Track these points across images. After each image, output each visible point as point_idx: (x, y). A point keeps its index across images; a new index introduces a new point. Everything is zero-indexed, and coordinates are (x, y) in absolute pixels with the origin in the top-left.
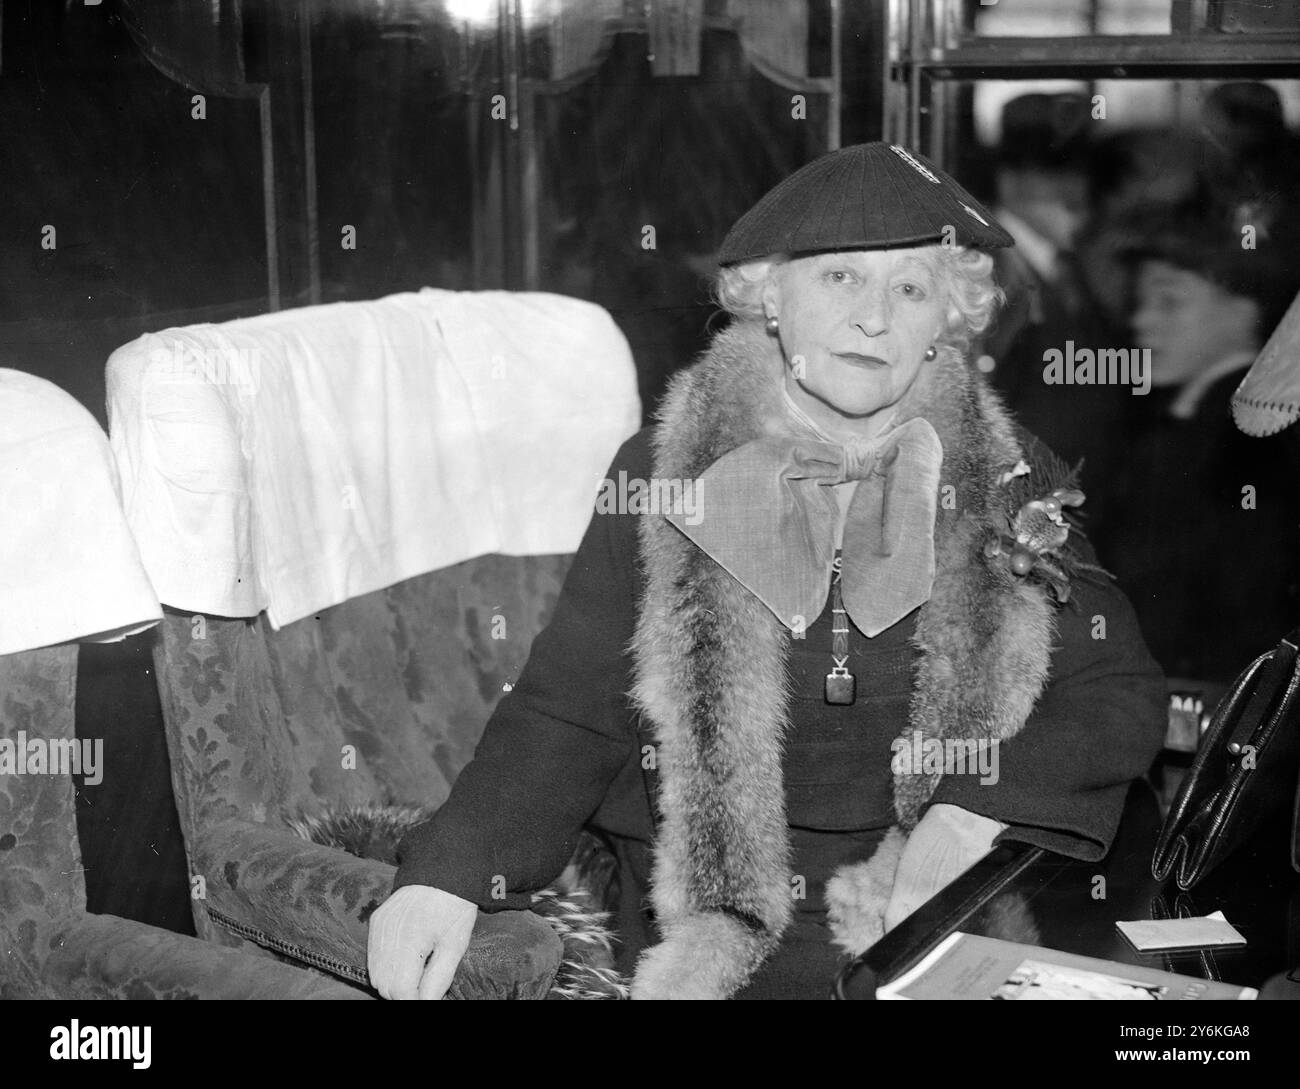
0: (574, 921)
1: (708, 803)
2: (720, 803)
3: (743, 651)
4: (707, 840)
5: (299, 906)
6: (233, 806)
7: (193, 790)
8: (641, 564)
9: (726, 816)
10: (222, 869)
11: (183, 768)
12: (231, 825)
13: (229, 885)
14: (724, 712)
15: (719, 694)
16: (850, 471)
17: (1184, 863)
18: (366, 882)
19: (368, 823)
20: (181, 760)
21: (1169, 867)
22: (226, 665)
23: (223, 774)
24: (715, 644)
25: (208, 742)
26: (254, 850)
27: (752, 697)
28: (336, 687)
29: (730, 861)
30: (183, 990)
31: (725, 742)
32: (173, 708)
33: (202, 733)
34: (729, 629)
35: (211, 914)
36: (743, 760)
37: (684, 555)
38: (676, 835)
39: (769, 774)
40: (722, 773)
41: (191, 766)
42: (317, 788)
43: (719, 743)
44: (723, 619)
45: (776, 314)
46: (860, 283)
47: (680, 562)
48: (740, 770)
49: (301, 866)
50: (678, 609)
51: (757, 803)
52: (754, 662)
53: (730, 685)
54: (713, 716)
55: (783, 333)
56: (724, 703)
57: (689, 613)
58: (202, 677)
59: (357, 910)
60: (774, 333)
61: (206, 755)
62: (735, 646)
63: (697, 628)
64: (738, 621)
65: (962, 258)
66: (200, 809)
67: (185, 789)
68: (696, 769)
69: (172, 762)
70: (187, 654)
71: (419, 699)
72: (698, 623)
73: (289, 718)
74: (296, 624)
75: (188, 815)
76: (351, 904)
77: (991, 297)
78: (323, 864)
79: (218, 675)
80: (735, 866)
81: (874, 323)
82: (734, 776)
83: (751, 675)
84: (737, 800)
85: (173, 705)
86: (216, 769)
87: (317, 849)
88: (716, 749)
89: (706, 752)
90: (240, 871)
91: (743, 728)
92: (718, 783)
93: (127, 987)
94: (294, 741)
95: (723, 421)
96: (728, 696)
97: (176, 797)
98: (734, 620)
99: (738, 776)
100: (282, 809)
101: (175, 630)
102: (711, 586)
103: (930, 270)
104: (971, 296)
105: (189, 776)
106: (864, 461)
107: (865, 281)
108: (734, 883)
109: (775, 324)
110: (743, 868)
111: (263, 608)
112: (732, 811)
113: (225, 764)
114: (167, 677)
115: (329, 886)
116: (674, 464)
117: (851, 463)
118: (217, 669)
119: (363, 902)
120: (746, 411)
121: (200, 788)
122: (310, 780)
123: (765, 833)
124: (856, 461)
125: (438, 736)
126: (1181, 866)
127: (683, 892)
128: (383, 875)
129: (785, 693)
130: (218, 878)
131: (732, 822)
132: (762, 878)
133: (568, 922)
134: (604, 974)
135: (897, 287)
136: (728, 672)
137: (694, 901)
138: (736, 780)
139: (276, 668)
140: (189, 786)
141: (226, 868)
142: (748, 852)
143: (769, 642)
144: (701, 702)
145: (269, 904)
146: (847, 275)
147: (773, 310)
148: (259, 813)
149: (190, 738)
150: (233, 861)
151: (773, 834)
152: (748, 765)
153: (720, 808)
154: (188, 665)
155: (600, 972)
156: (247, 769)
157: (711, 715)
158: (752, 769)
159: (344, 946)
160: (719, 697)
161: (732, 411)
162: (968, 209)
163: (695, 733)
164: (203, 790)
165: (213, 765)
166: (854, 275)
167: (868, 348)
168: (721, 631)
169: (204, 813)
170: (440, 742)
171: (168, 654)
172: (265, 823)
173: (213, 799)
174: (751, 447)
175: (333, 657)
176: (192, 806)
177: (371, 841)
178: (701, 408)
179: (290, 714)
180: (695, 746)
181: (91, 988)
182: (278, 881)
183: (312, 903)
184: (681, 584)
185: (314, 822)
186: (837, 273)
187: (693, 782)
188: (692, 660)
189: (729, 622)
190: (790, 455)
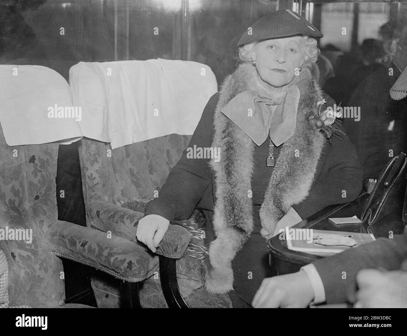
0: (194, 232)
1: (229, 194)
2: (233, 194)
3: (240, 150)
4: (229, 204)
5: (117, 222)
6: (99, 196)
7: (88, 191)
8: (214, 127)
9: (234, 198)
10: (96, 213)
11: (86, 184)
12: (99, 201)
13: (97, 217)
14: (234, 168)
15: (233, 162)
16: (275, 102)
17: (370, 217)
18: (136, 216)
19: (137, 202)
20: (85, 182)
21: (366, 218)
22: (99, 155)
23: (97, 186)
24: (232, 148)
25: (93, 177)
26: (105, 208)
27: (243, 164)
28: (129, 168)
29: (236, 211)
30: (84, 240)
31: (234, 176)
32: (84, 167)
33: (92, 174)
34: (237, 144)
35: (92, 226)
36: (239, 182)
37: (225, 123)
38: (220, 203)
39: (247, 186)
40: (233, 185)
41: (88, 184)
42: (123, 194)
43: (233, 177)
44: (235, 141)
45: (255, 60)
46: (278, 49)
47: (224, 125)
48: (239, 184)
49: (118, 212)
50: (223, 138)
51: (244, 195)
52: (243, 154)
53: (236, 160)
54: (231, 169)
55: (257, 65)
56: (234, 165)
57: (225, 139)
58: (92, 159)
59: (133, 224)
60: (254, 65)
61: (92, 181)
62: (238, 149)
63: (228, 144)
64: (239, 142)
65: (307, 41)
66: (90, 196)
67: (86, 190)
68: (226, 184)
69: (83, 184)
70: (88, 152)
71: (152, 174)
72: (228, 142)
73: (116, 175)
74: (119, 148)
75: (87, 198)
76: (131, 222)
77: (317, 52)
78: (124, 212)
79: (97, 158)
80: (237, 213)
81: (281, 60)
82: (237, 186)
83: (242, 158)
84: (238, 193)
85: (84, 166)
86: (95, 185)
87: (122, 208)
88: (232, 178)
89: (229, 179)
90: (101, 213)
91: (240, 173)
92: (232, 188)
93: (68, 239)
94: (117, 181)
95: (239, 87)
96: (236, 163)
97: (83, 193)
98: (238, 142)
99: (238, 186)
100: (113, 199)
101: (86, 145)
102: (232, 132)
103: (298, 44)
104: (311, 52)
105: (87, 187)
106: (279, 98)
107: (279, 48)
108: (237, 218)
109: (255, 62)
110: (240, 213)
111: (110, 142)
112: (237, 197)
113: (98, 183)
114: (83, 159)
115: (125, 217)
116: (224, 99)
117: (275, 99)
118: (96, 156)
119: (135, 221)
120: (245, 84)
121: (90, 190)
122: (121, 192)
123: (246, 203)
124: (277, 99)
125: (157, 185)
126: (369, 218)
127: (223, 221)
128: (141, 215)
129: (253, 163)
130: (94, 215)
131: (236, 199)
132: (245, 216)
133: (192, 233)
134: (202, 247)
135: (289, 49)
136: (235, 156)
137: (226, 224)
138: (237, 187)
139: (113, 160)
140: (87, 190)
141: (97, 212)
142: (241, 208)
143: (248, 149)
144: (228, 165)
145: (108, 222)
146: (274, 46)
147: (254, 59)
148: (106, 198)
149: (88, 176)
150: (99, 210)
151: (248, 204)
152: (241, 183)
153: (233, 195)
154: (88, 155)
155: (201, 247)
156: (104, 185)
157: (230, 168)
158: (242, 185)
159: (129, 234)
160: (233, 163)
161: (242, 84)
162: (309, 27)
163: (226, 173)
164: (91, 191)
165: (94, 184)
166: (275, 46)
167: (280, 67)
168: (234, 145)
169: (91, 198)
170: (158, 186)
171: (83, 152)
172: (108, 202)
173: (94, 194)
174: (246, 92)
175: (129, 159)
176: (88, 195)
177: (138, 207)
178: (233, 83)
179: (116, 173)
180: (226, 177)
181: (59, 239)
182: (111, 216)
183: (121, 221)
184: (224, 132)
185: (122, 202)
186: (271, 46)
187: (225, 187)
188: (226, 153)
189: (237, 143)
190: (257, 94)
